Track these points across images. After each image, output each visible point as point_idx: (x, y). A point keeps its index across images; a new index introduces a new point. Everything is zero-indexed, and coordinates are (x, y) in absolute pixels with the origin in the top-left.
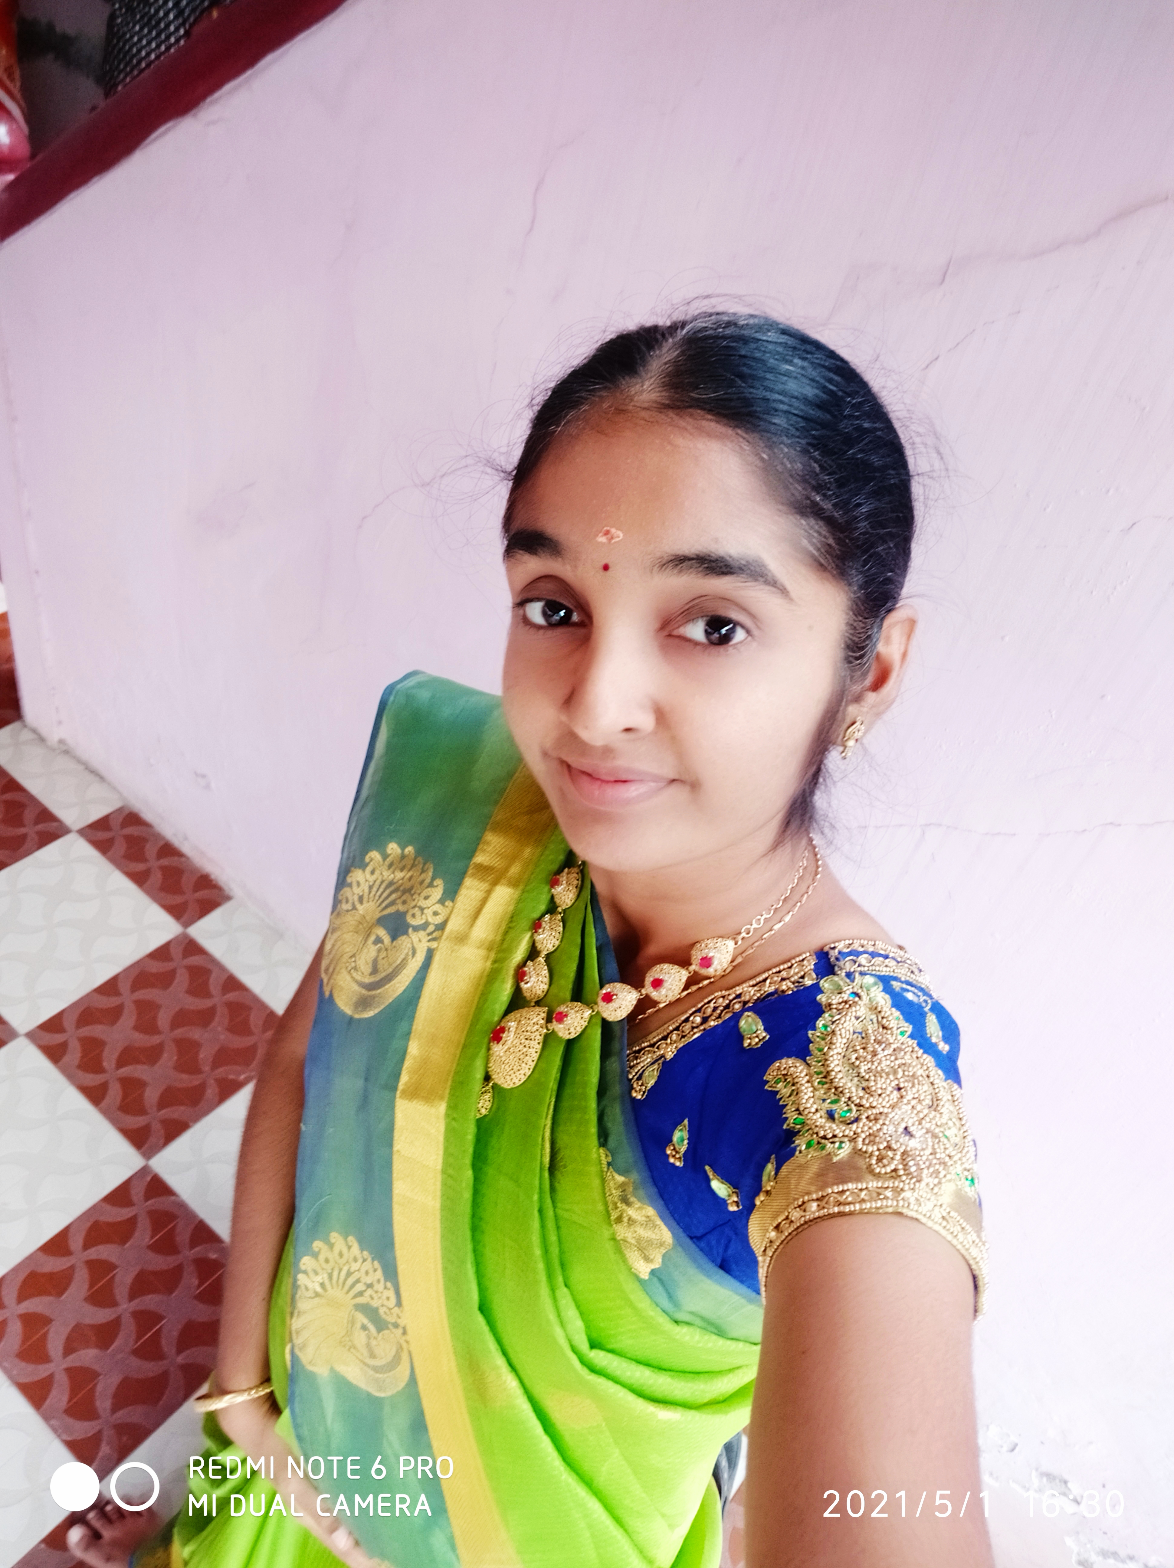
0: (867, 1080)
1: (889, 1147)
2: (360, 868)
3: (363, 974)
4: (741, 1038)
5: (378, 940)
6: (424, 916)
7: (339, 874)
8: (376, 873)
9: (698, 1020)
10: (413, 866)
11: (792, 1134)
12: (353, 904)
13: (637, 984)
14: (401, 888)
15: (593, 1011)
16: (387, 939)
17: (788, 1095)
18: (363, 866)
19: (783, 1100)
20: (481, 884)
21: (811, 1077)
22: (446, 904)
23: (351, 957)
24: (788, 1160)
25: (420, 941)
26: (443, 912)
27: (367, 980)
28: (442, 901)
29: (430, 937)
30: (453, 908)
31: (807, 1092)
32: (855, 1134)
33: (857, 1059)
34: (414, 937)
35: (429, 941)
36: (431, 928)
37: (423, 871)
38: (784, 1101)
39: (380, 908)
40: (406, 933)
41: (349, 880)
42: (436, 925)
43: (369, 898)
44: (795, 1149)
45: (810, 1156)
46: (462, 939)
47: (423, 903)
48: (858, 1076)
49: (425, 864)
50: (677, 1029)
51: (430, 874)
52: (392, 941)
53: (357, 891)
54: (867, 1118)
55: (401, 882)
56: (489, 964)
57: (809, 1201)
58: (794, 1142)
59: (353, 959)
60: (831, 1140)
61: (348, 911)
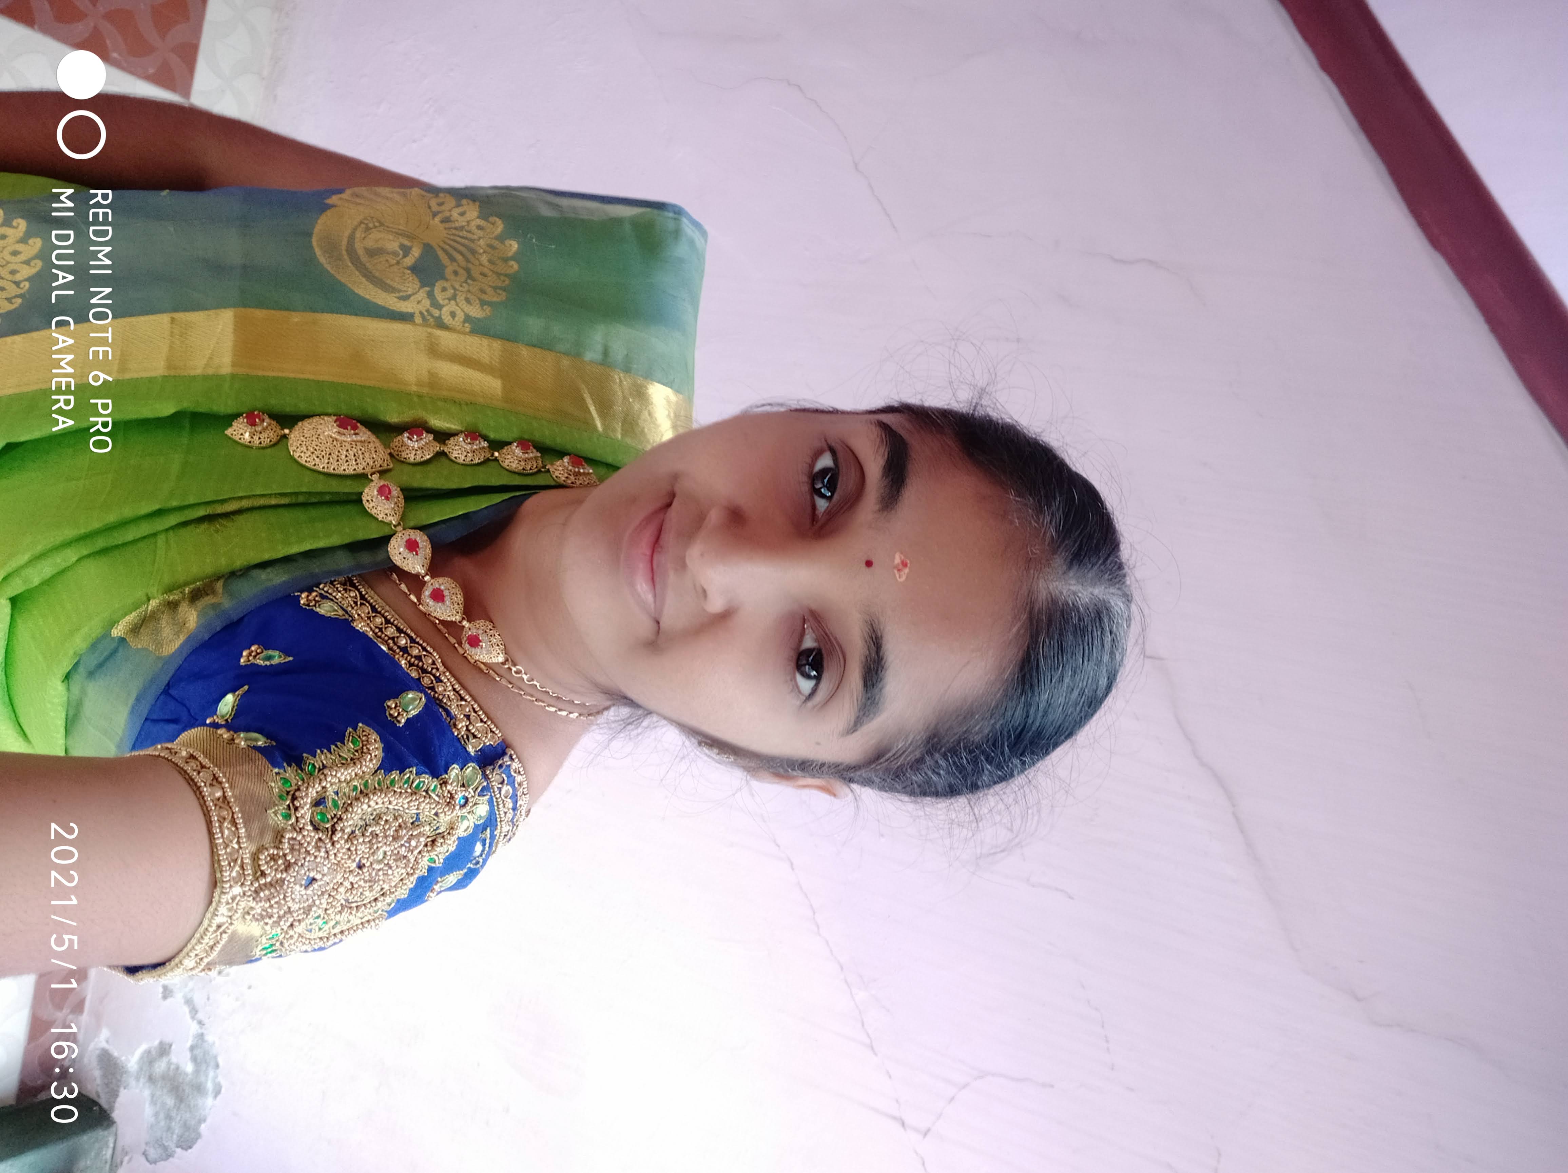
0: (363, 835)
1: (288, 866)
2: (480, 212)
3: (364, 238)
4: (396, 695)
5: (406, 250)
6: (446, 301)
7: (466, 188)
8: (479, 231)
9: (403, 642)
10: (498, 274)
11: (298, 762)
12: (439, 212)
13: (434, 569)
14: (470, 266)
15: (395, 526)
16: (409, 261)
17: (341, 754)
18: (483, 216)
19: (336, 749)
20: (497, 360)
21: (361, 778)
22: (467, 325)
23: (379, 221)
24: (269, 762)
25: (419, 302)
26: (457, 322)
27: (359, 246)
28: (468, 319)
29: (426, 313)
30: (464, 333)
31: (345, 774)
32: (300, 829)
33: (386, 821)
34: (422, 294)
35: (421, 313)
36: (436, 313)
37: (495, 288)
38: (334, 750)
39: (441, 244)
40: (423, 285)
41: (464, 202)
42: (440, 317)
43: (450, 228)
44: (280, 766)
45: (273, 785)
46: (434, 351)
47: (461, 298)
48: (367, 825)
49: (504, 290)
50: (388, 621)
51: (495, 299)
52: (409, 268)
53: (455, 214)
54: (320, 839)
55: (477, 263)
56: (414, 388)
57: (223, 789)
58: (290, 765)
59: (377, 224)
60: (291, 805)
61: (430, 207)
